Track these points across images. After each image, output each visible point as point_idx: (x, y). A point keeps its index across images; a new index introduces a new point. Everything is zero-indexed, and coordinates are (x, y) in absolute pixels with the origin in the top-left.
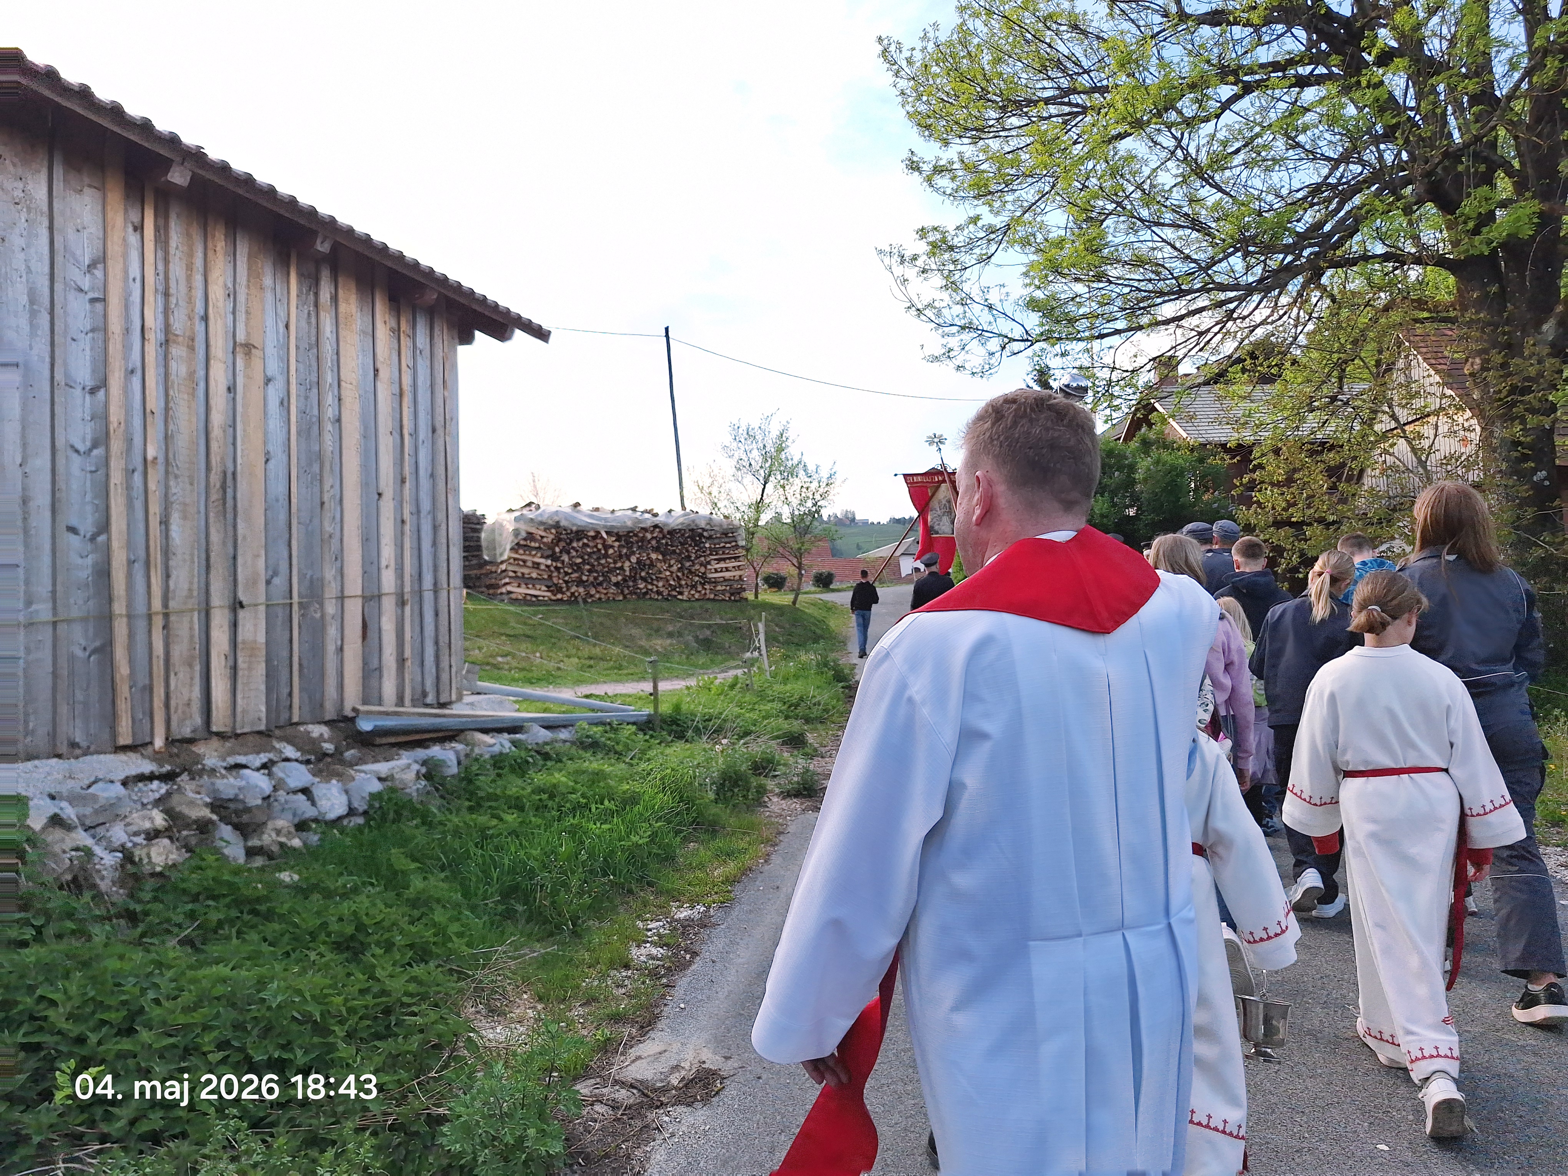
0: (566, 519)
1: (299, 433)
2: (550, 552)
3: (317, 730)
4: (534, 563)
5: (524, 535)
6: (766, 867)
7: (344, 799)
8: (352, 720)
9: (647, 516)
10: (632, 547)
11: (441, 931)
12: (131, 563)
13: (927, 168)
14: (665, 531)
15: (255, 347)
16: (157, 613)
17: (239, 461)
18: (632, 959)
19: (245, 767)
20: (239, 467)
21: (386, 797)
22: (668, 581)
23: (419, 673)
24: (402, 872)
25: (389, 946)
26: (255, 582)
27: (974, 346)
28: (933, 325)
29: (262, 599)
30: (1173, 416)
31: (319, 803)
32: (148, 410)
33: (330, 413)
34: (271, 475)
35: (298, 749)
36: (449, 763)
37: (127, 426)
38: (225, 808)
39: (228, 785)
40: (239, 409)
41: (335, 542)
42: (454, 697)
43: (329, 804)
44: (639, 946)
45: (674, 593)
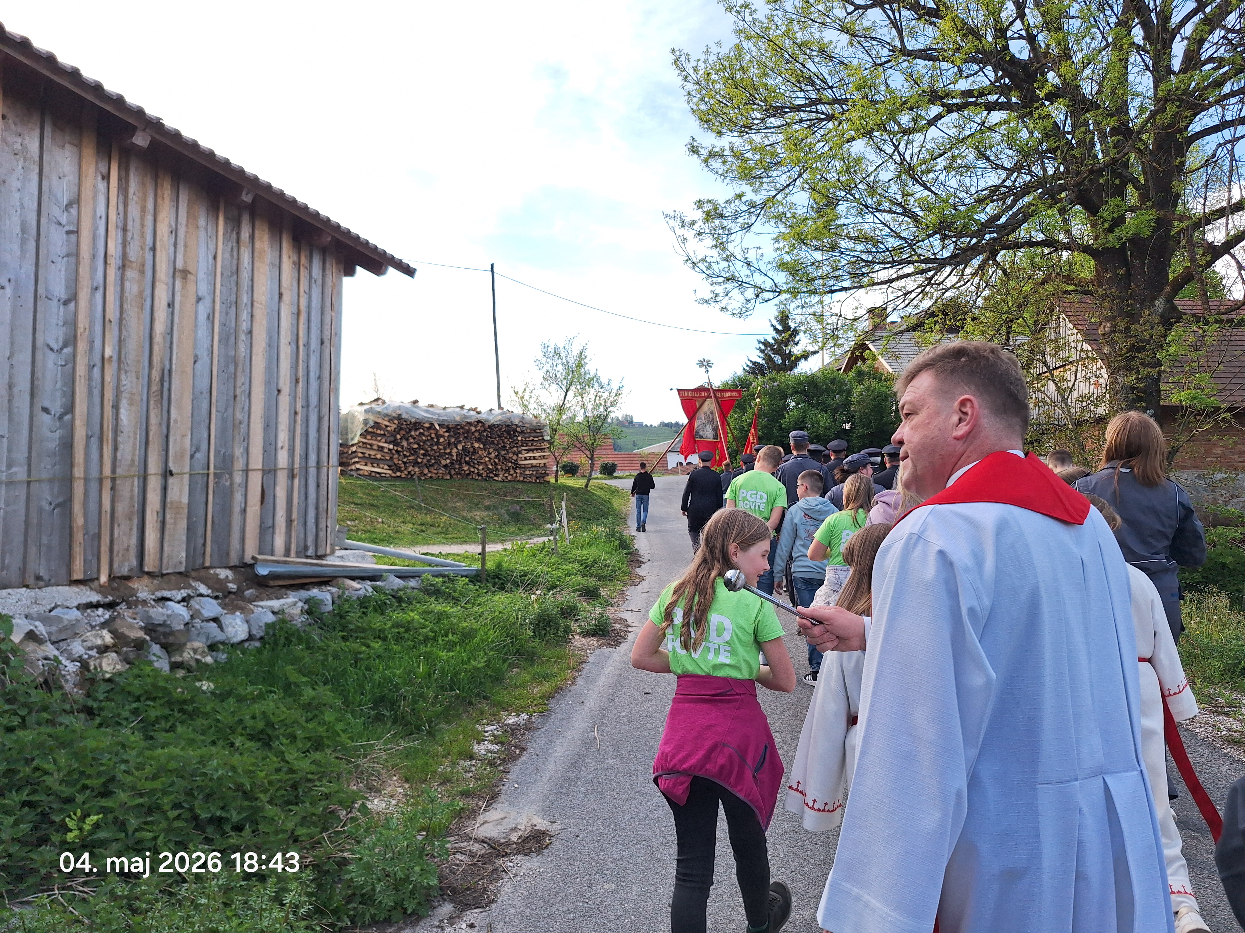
0: (407, 413)
1: (220, 341)
2: (392, 439)
3: (223, 573)
4: (379, 446)
5: (372, 424)
6: (573, 687)
7: (245, 627)
8: (252, 566)
9: (472, 413)
10: (459, 437)
11: (329, 727)
12: (88, 437)
13: (703, 152)
14: (486, 426)
15: (190, 273)
16: (107, 477)
17: (174, 361)
18: (475, 753)
19: (169, 599)
20: (174, 367)
21: (278, 627)
22: (487, 465)
23: (303, 531)
24: (295, 683)
25: (293, 738)
26: (182, 456)
27: (735, 293)
28: (704, 276)
29: (187, 469)
30: (882, 355)
31: (226, 630)
32: (107, 319)
33: (244, 326)
34: (198, 374)
35: (209, 587)
36: (326, 602)
37: (90, 331)
38: (154, 631)
39: (158, 613)
40: (176, 320)
41: (243, 427)
42: (328, 551)
43: (234, 630)
44: (479, 743)
45: (491, 475)
